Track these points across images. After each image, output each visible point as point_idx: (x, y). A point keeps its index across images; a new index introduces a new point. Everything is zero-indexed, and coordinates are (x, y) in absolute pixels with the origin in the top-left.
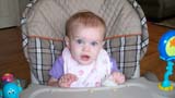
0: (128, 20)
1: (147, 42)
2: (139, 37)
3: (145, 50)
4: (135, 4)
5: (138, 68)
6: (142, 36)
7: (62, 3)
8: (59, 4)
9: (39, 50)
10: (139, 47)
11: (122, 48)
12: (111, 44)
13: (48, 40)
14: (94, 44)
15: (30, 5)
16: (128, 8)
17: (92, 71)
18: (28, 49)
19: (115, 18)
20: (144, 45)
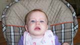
0: (65, 14)
1: (77, 26)
2: (73, 24)
5: (72, 42)
6: (74, 22)
7: (26, 5)
8: (25, 6)
9: (12, 34)
10: (73, 30)
11: (63, 31)
12: (55, 28)
13: (18, 27)
18: (6, 33)
19: (57, 13)
20: (75, 28)
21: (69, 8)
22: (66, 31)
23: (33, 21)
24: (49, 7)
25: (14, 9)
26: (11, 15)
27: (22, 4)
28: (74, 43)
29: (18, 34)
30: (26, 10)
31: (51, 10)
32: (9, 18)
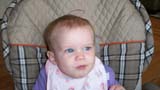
1: (152, 51)
2: (143, 44)
3: (150, 60)
5: (140, 81)
6: (146, 42)
9: (23, 62)
10: (143, 57)
11: (123, 58)
13: (34, 47)
16: (129, 9)
18: (10, 60)
19: (114, 20)
20: (148, 54)
21: (139, 10)
22: (129, 58)
24: (98, 5)
29: (33, 61)
30: (52, 12)
31: (102, 12)
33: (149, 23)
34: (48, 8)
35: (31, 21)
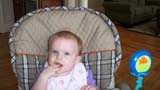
1: (120, 57)
2: (113, 53)
4: (110, 23)
5: (113, 80)
6: (116, 51)
7: (45, 21)
8: (43, 23)
9: (26, 66)
10: (113, 61)
11: (99, 63)
12: (87, 57)
13: (34, 56)
14: (67, 54)
15: (17, 24)
17: (71, 80)
20: (117, 59)
21: (110, 27)
22: (103, 62)
23: (55, 52)
24: (80, 25)
25: (27, 27)
26: (22, 38)
27: (39, 20)
28: (116, 80)
29: (33, 66)
30: (46, 30)
32: (20, 42)
33: (118, 36)
34: (42, 27)
35: (31, 37)
